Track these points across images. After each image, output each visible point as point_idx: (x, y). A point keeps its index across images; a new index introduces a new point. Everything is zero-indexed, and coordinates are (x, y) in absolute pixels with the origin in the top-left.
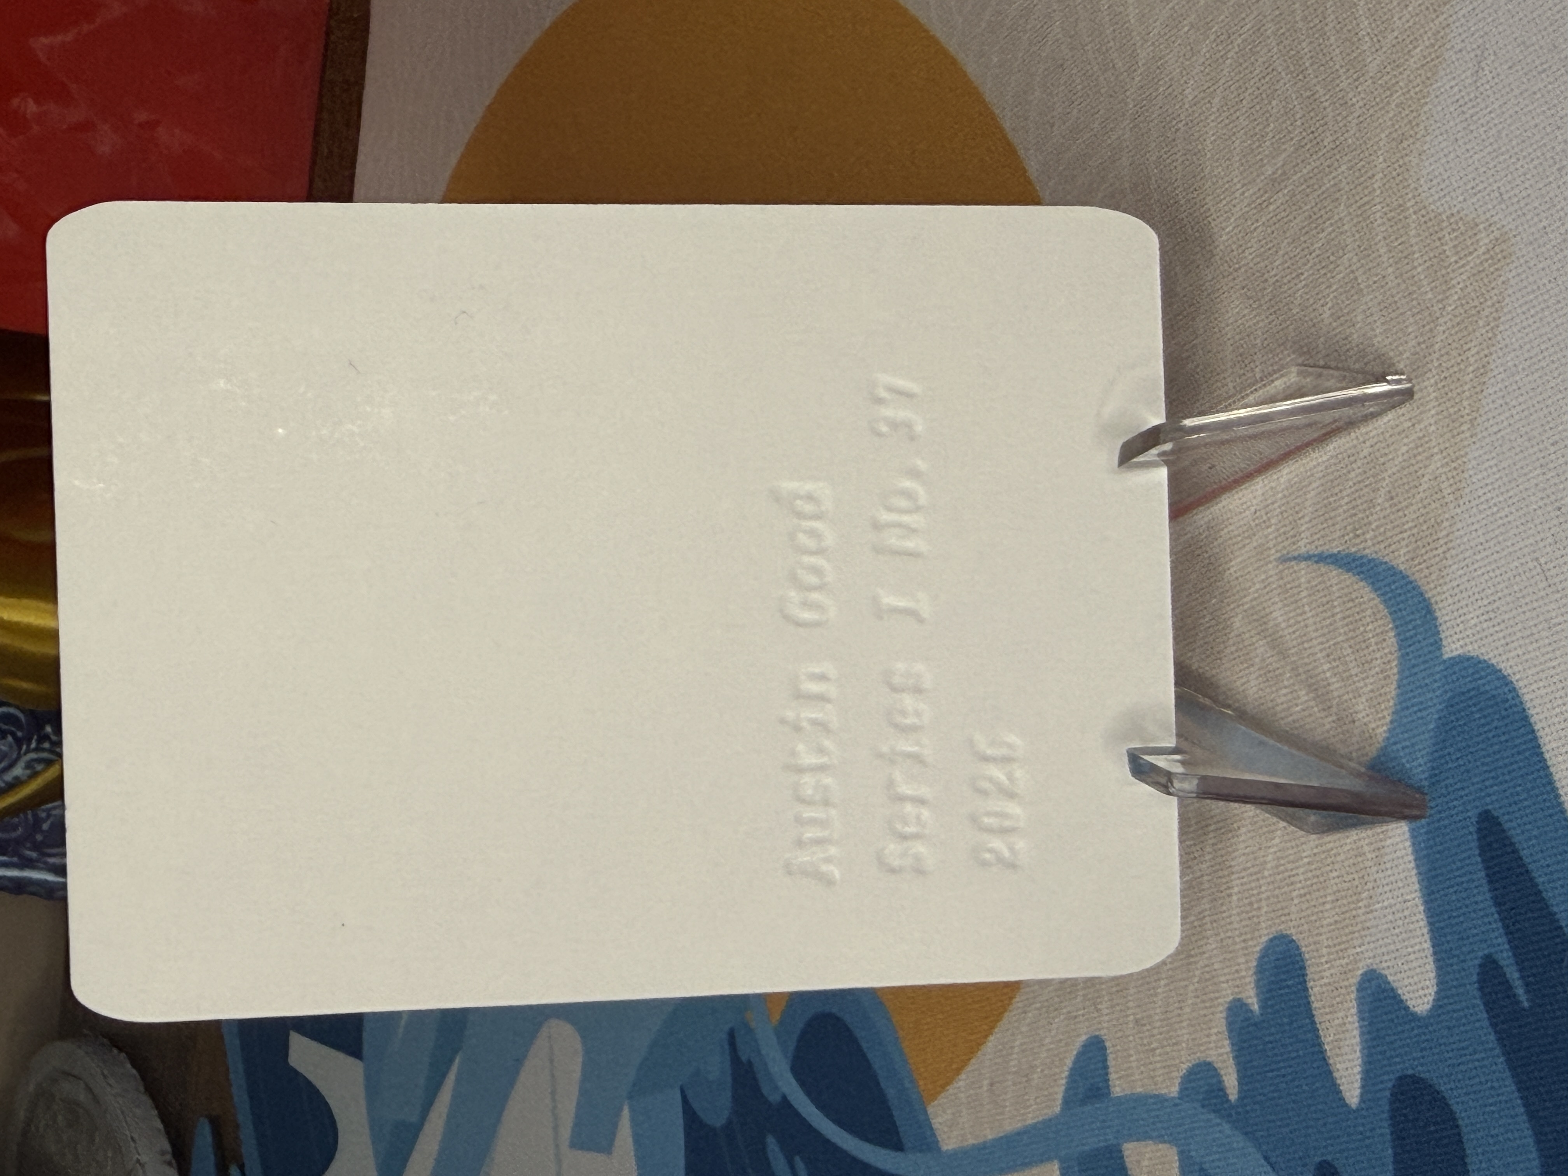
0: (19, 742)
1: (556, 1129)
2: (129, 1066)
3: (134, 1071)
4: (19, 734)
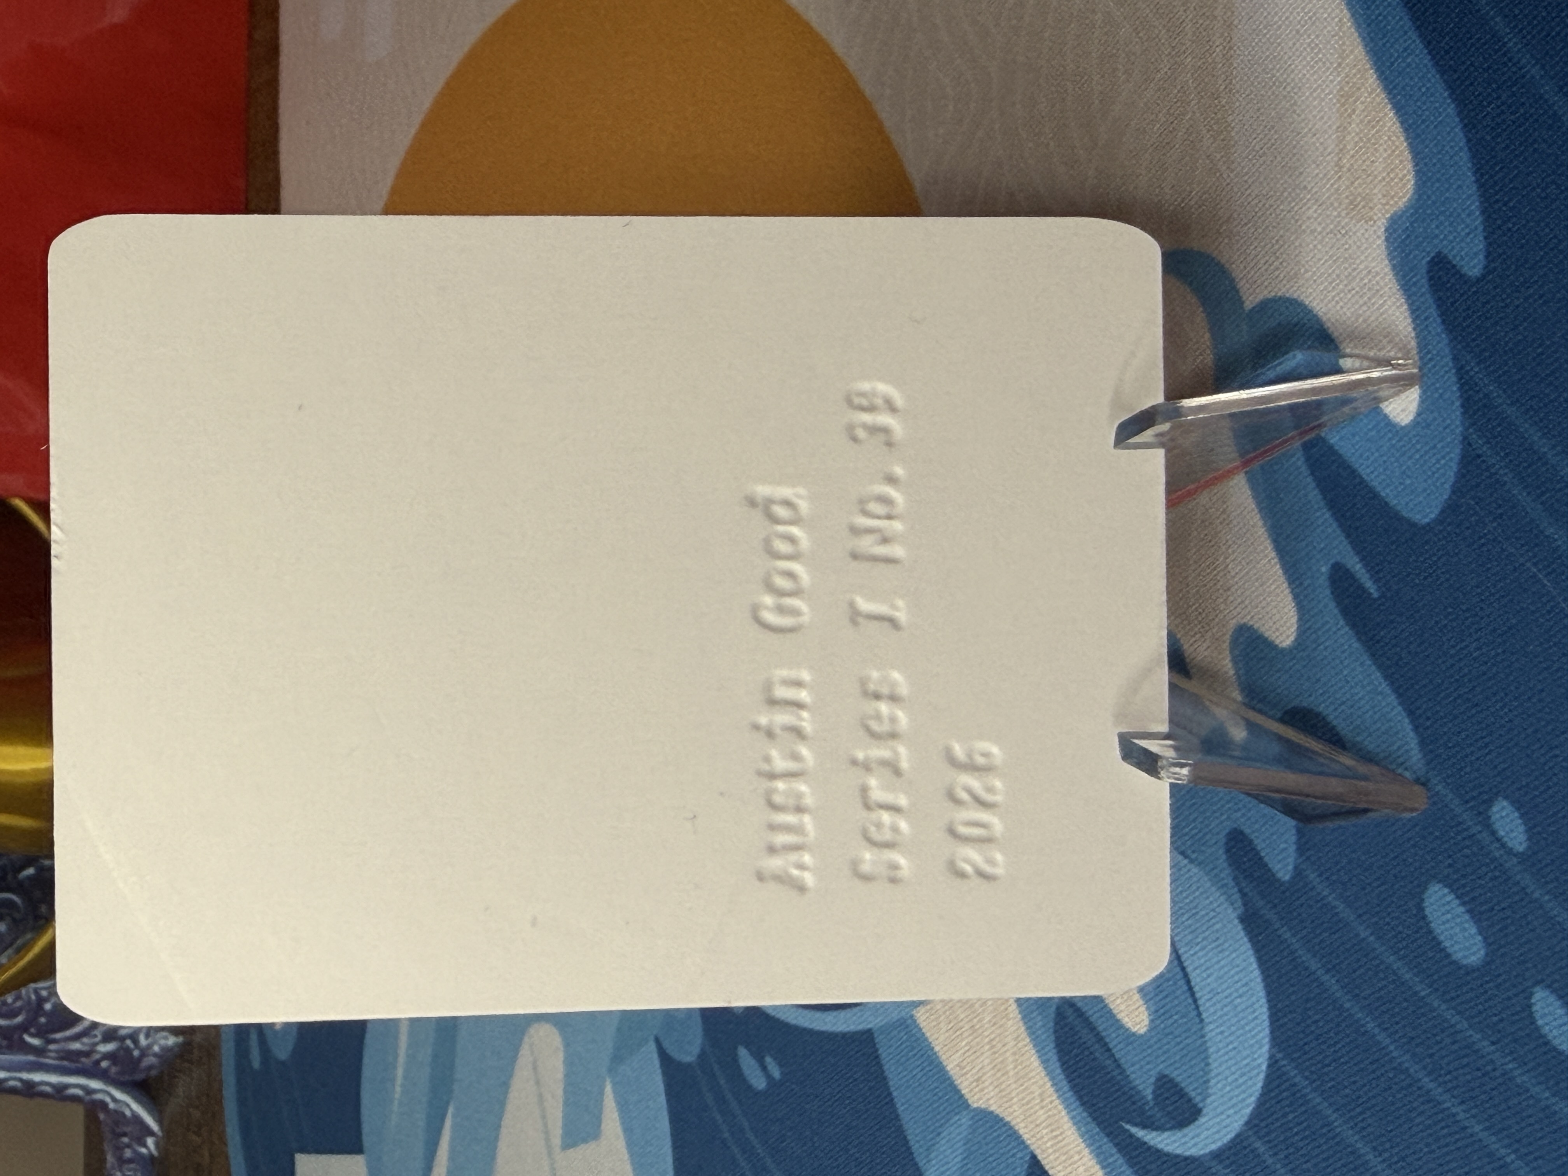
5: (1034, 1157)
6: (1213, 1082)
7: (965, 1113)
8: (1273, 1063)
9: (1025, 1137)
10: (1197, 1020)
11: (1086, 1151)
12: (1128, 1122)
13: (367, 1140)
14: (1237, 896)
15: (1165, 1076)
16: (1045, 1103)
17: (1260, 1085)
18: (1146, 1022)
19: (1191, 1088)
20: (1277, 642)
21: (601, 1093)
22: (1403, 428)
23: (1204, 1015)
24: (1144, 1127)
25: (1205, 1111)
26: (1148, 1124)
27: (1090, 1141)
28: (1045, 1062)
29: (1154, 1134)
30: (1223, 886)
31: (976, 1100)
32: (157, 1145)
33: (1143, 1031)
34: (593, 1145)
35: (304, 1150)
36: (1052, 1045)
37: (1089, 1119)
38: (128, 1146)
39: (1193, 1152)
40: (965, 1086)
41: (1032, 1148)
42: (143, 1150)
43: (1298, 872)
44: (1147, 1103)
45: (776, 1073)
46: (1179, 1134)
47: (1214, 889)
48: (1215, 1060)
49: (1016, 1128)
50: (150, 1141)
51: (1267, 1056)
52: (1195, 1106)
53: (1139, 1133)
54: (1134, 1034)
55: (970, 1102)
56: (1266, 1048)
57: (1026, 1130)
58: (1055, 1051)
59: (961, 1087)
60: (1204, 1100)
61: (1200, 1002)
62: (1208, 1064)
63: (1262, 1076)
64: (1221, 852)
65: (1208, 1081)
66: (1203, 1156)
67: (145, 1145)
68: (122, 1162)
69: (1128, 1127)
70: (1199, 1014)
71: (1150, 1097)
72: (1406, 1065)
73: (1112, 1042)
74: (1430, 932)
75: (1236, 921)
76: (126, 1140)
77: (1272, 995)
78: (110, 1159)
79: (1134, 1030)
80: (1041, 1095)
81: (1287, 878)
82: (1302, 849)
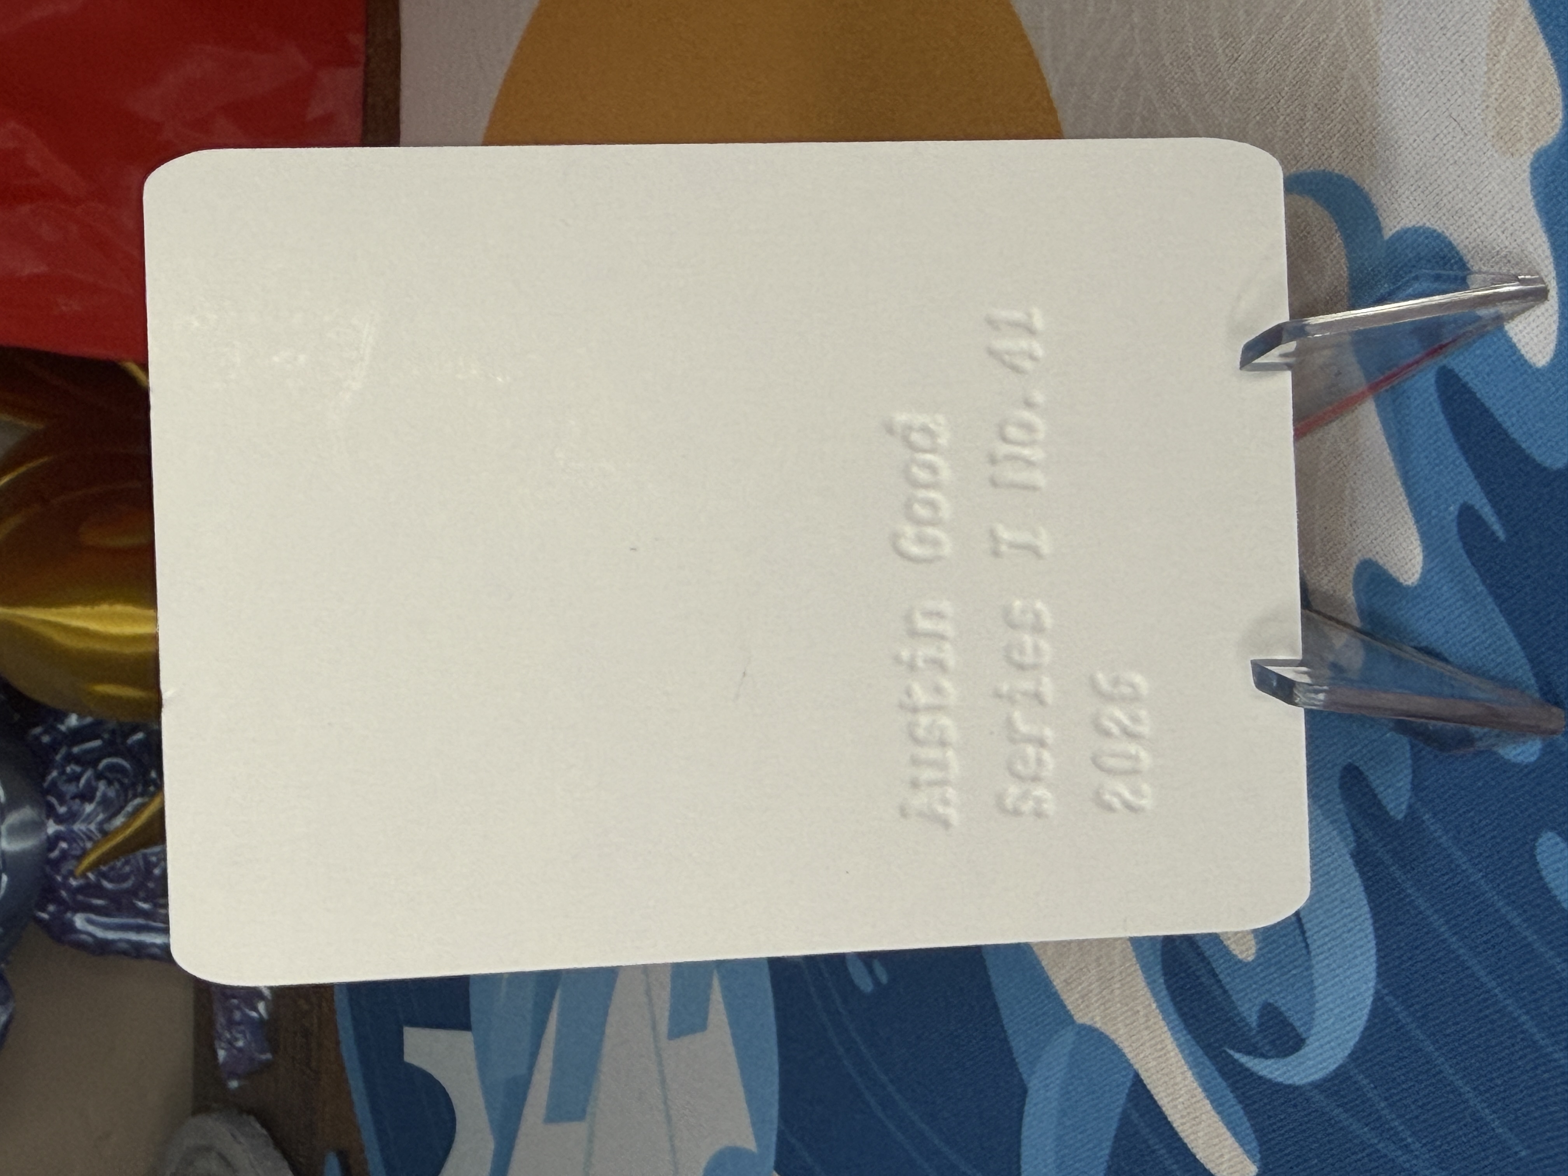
0: (124, 788)
1: (654, 1028)
2: (258, 1126)
3: (264, 1132)
4: (126, 781)
5: (1137, 1075)
6: (1318, 1013)
7: (1070, 1027)
8: (1378, 998)
9: (1129, 1056)
10: (1304, 951)
11: (1189, 1074)
12: (1232, 1048)
13: (474, 1017)
14: (1349, 832)
15: (1270, 1004)
16: (1150, 1023)
17: (1365, 1018)
18: (1253, 950)
19: (1295, 1017)
20: (1401, 580)
21: (709, 986)
22: (1538, 370)
23: (1312, 947)
24: (1249, 1053)
25: (1308, 1042)
26: (1253, 1051)
27: (1194, 1065)
28: (1151, 983)
29: (1256, 1061)
30: (1335, 821)
31: (1081, 1018)
32: (267, 1008)
33: (1250, 959)
34: (699, 1036)
35: (415, 1023)
36: (1159, 967)
37: (1193, 1042)
38: (238, 1008)
39: (1297, 1080)
40: (1071, 1000)
41: (1136, 1067)
42: (254, 1014)
43: (1412, 811)
44: (1250, 1030)
45: (884, 979)
46: (1283, 1061)
47: (1325, 823)
48: (1321, 992)
49: (1121, 1046)
50: (261, 1006)
51: (1372, 991)
52: (1298, 1035)
53: (1243, 1059)
54: (1240, 961)
55: (1075, 1018)
56: (1372, 984)
57: (1130, 1049)
58: (1161, 972)
59: (1067, 1003)
60: (1309, 1029)
61: (1308, 934)
62: (1313, 996)
63: (1366, 1011)
64: (1336, 786)
65: (1314, 1012)
66: (1304, 1085)
67: (255, 1009)
68: (231, 1023)
69: (1231, 1052)
70: (1307, 946)
71: (1254, 1025)
72: (1510, 1008)
73: (1220, 966)
74: (1541, 878)
75: (1348, 857)
76: (235, 1001)
77: (1380, 932)
78: (221, 1020)
79: (1240, 957)
80: (1146, 1015)
81: (1400, 817)
82: (1416, 787)
